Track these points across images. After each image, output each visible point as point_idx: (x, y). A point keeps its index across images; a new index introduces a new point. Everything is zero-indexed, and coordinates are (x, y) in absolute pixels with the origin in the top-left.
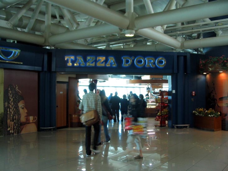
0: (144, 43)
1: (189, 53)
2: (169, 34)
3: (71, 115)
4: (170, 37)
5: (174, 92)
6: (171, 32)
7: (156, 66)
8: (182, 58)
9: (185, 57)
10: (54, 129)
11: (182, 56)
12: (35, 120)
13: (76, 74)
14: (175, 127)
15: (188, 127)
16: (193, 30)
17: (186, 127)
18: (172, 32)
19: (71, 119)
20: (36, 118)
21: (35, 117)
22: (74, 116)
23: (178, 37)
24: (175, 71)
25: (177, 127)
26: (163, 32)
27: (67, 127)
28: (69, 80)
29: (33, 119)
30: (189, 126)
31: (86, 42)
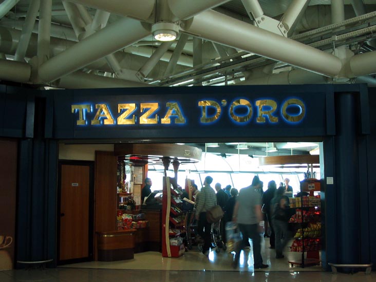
0: (266, 70)
1: (366, 84)
2: (316, 44)
3: (100, 234)
4: (319, 50)
5: (330, 181)
6: (320, 38)
7: (280, 119)
8: (349, 97)
9: (356, 96)
10: (48, 266)
11: (347, 93)
12: (7, 244)
13: (115, 144)
14: (334, 270)
15: (368, 271)
16: (369, 28)
17: (364, 269)
18: (322, 39)
19: (101, 242)
20: (10, 239)
21: (7, 238)
22: (106, 236)
23: (336, 50)
24: (331, 131)
25: (340, 270)
26: (286, 35)
27: (90, 259)
28: (96, 157)
29: (4, 242)
30: (370, 269)
31: (141, 76)
